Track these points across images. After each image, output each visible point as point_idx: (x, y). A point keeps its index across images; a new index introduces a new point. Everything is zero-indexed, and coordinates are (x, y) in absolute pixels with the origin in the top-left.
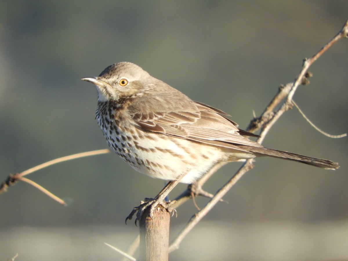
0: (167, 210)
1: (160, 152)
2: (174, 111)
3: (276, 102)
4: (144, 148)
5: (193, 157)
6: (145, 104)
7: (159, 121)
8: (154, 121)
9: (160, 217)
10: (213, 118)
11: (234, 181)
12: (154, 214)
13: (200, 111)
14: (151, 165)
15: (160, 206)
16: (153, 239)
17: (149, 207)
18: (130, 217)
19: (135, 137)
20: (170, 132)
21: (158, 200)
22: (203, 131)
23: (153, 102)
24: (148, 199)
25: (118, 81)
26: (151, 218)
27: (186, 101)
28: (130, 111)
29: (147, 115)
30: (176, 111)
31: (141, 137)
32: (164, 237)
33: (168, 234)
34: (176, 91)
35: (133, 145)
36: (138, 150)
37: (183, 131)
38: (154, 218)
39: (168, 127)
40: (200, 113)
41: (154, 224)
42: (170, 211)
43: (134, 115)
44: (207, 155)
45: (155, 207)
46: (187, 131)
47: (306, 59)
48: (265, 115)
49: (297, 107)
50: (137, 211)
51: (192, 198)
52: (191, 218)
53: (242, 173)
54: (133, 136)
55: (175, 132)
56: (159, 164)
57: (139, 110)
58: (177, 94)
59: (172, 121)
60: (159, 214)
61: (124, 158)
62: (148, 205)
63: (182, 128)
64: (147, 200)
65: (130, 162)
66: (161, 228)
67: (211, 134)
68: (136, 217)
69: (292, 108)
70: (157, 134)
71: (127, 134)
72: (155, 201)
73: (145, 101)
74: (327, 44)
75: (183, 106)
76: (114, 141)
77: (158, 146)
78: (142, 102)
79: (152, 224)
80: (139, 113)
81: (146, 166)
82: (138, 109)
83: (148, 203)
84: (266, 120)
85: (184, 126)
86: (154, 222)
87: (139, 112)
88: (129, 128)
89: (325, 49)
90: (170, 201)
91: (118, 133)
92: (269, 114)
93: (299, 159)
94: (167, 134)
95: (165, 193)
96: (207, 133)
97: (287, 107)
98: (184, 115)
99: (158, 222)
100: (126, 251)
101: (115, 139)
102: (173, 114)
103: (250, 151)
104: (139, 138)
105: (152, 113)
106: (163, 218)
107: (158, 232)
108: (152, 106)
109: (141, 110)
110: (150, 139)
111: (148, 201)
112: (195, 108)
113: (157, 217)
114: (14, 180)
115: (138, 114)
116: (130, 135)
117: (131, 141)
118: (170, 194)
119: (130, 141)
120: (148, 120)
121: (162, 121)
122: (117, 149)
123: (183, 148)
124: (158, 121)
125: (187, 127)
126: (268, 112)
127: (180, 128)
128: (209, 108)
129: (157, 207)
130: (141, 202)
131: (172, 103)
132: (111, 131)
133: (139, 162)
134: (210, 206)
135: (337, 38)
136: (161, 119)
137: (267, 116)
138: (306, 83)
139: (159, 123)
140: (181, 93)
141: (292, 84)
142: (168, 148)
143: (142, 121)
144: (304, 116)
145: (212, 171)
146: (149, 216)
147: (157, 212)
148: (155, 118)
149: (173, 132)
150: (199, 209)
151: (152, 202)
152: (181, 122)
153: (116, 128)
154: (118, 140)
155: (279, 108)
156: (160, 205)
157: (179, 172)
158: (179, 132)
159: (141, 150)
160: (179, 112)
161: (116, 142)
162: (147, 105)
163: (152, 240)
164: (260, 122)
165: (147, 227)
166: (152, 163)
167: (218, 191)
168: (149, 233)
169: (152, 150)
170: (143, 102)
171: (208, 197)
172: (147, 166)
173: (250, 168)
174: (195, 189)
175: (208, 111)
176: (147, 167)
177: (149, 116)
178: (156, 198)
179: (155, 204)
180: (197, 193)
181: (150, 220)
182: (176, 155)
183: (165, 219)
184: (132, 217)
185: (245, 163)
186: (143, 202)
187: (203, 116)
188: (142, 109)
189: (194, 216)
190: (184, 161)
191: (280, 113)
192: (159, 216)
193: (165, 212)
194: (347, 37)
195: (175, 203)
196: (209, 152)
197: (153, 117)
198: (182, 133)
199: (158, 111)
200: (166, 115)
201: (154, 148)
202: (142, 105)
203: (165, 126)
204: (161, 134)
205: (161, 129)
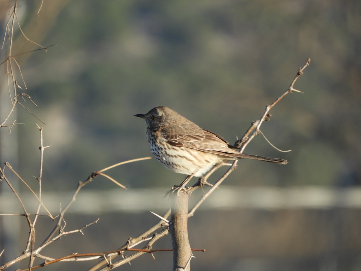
0: (187, 192)
1: (180, 158)
2: (189, 134)
3: (250, 131)
4: (170, 155)
6: (172, 129)
8: (177, 140)
10: (213, 138)
12: (179, 195)
13: (206, 135)
19: (165, 149)
20: (187, 146)
21: (182, 187)
22: (206, 146)
23: (177, 128)
24: (176, 186)
27: (197, 129)
28: (163, 133)
30: (191, 134)
31: (169, 148)
34: (192, 123)
35: (164, 153)
36: (167, 156)
37: (195, 145)
38: (179, 197)
42: (189, 193)
43: (166, 136)
44: (209, 160)
46: (197, 145)
47: (268, 105)
48: (244, 138)
49: (262, 134)
50: (169, 193)
51: (201, 186)
53: (230, 171)
57: (169, 133)
58: (192, 125)
59: (188, 140)
61: (159, 161)
62: (176, 190)
63: (194, 144)
65: (163, 163)
66: (183, 203)
67: (211, 147)
68: (169, 197)
69: (259, 134)
70: (179, 147)
71: (160, 146)
74: (280, 97)
75: (195, 132)
76: (154, 150)
77: (179, 154)
78: (170, 128)
79: (178, 200)
80: (169, 135)
81: (171, 166)
83: (176, 188)
84: (244, 141)
85: (195, 142)
88: (162, 143)
89: (279, 99)
90: (188, 187)
91: (156, 145)
93: (264, 160)
94: (185, 147)
95: (186, 183)
96: (209, 147)
97: (257, 133)
98: (195, 137)
99: (181, 200)
100: (163, 216)
101: (154, 149)
102: (188, 135)
103: (235, 157)
105: (177, 135)
106: (184, 197)
107: (181, 205)
108: (177, 131)
110: (174, 150)
112: (202, 133)
114: (96, 175)
116: (162, 147)
118: (188, 183)
119: (162, 150)
120: (174, 139)
121: (182, 140)
122: (156, 155)
123: (194, 156)
124: (180, 140)
125: (197, 143)
126: (245, 137)
127: (193, 144)
128: (211, 133)
129: (181, 191)
131: (189, 130)
132: (152, 144)
134: (211, 191)
135: (286, 93)
136: (181, 138)
137: (245, 139)
138: (268, 120)
140: (195, 124)
141: (259, 121)
142: (185, 156)
143: (170, 139)
144: (266, 139)
145: (213, 171)
146: (177, 196)
147: (181, 193)
149: (189, 146)
150: (205, 193)
151: (178, 188)
152: (193, 141)
153: (155, 142)
154: (156, 150)
155: (251, 134)
156: (183, 189)
157: (192, 171)
158: (192, 146)
160: (192, 135)
161: (155, 151)
162: (174, 130)
164: (240, 143)
166: (175, 164)
167: (216, 182)
168: (176, 206)
171: (210, 186)
172: (173, 166)
173: (235, 169)
174: (203, 181)
175: (210, 135)
178: (180, 186)
179: (180, 189)
180: (204, 184)
181: (177, 198)
182: (190, 160)
183: (186, 198)
185: (232, 166)
186: (173, 188)
187: (207, 137)
188: (170, 132)
190: (194, 164)
191: (252, 137)
192: (182, 196)
193: (186, 194)
194: (292, 92)
195: (192, 188)
196: (210, 159)
197: (177, 137)
198: (194, 146)
199: (180, 134)
200: (185, 136)
201: (177, 155)
202: (170, 129)
203: (184, 143)
204: (181, 147)
205: (181, 144)
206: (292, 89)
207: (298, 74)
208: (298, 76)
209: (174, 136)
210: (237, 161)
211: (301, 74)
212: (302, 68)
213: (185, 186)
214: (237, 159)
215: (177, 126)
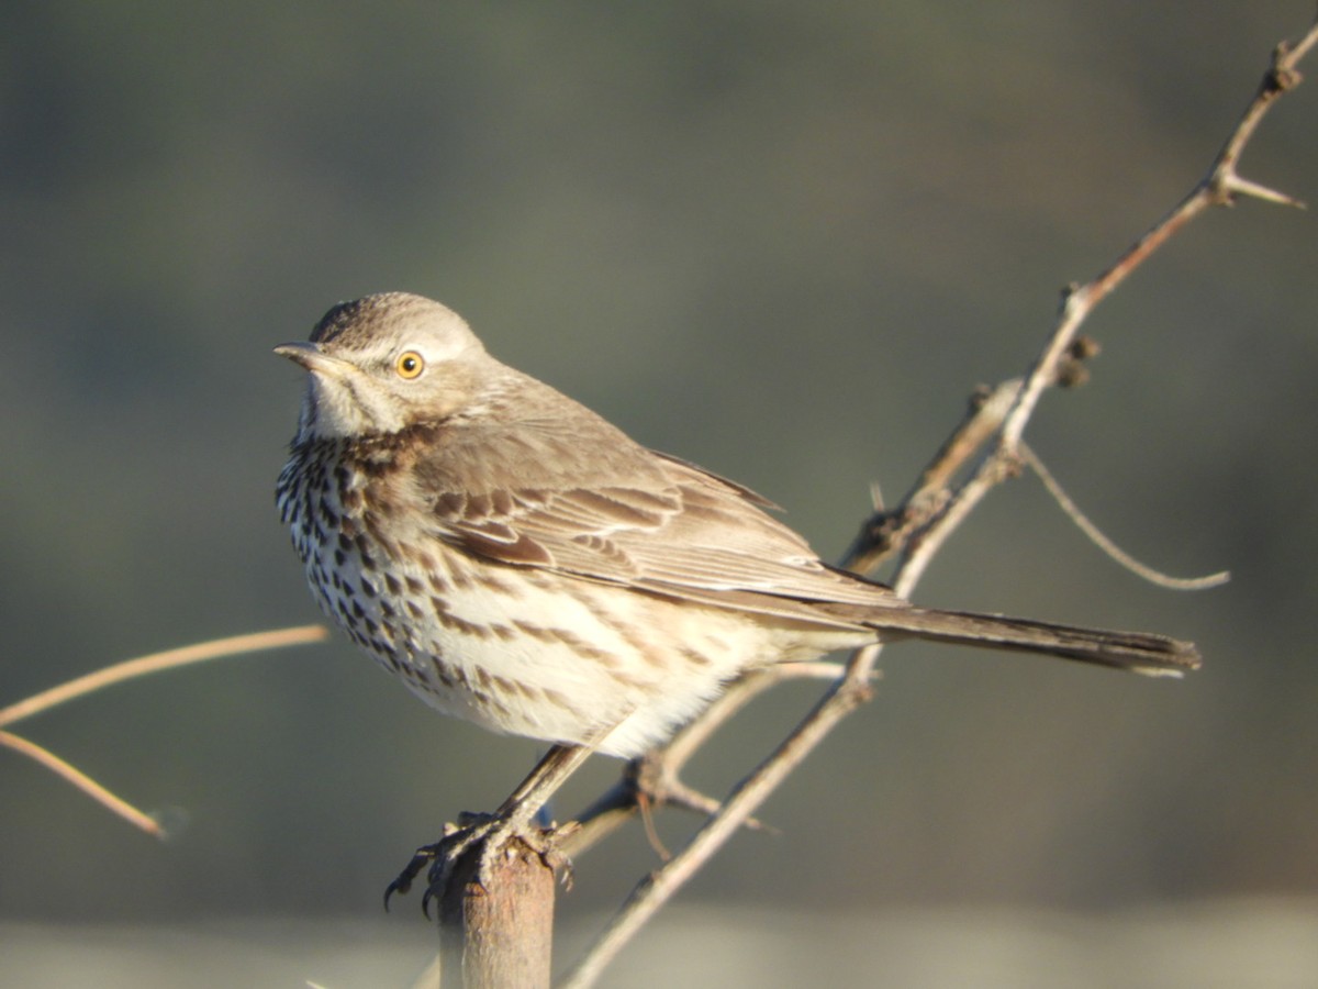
0: (542, 857)
1: (531, 639)
2: (586, 487)
3: (961, 451)
4: (469, 624)
5: (652, 658)
6: (476, 458)
7: (532, 520)
8: (513, 523)
9: (518, 885)
11: (800, 749)
12: (494, 873)
13: (680, 487)
14: (494, 686)
15: (518, 843)
16: (491, 968)
17: (477, 848)
18: (403, 883)
19: (437, 583)
20: (571, 564)
21: (510, 821)
22: (693, 558)
23: (508, 451)
24: (473, 816)
25: (394, 357)
26: (483, 888)
28: (424, 481)
29: (484, 497)
30: (594, 487)
31: (460, 581)
32: (531, 961)
33: (549, 948)
35: (429, 610)
36: (445, 629)
37: (621, 557)
38: (493, 888)
39: (563, 545)
40: (681, 494)
41: (494, 910)
42: (555, 862)
43: (435, 496)
44: (701, 648)
45: (498, 848)
46: (634, 557)
47: (1074, 285)
48: (920, 500)
49: (1041, 471)
50: (431, 862)
51: (639, 815)
52: (637, 888)
53: (830, 718)
54: (430, 578)
55: (589, 565)
56: (524, 683)
57: (458, 481)
59: (579, 521)
60: (514, 872)
62: (470, 839)
63: (617, 547)
64: (469, 820)
65: (408, 671)
66: (520, 925)
67: (723, 566)
68: (427, 886)
69: (1018, 474)
70: (523, 572)
71: (404, 570)
72: (498, 823)
73: (477, 444)
74: (1153, 229)
75: (614, 469)
77: (523, 618)
78: (464, 448)
79: (485, 910)
80: (456, 493)
81: (473, 689)
82: (451, 474)
83: (471, 831)
84: (919, 520)
85: (621, 539)
86: (495, 904)
87: (455, 487)
88: (418, 548)
89: (1147, 247)
90: (554, 825)
91: (368, 563)
92: (932, 498)
94: (560, 569)
95: (538, 793)
96: (707, 564)
97: (1003, 469)
98: (621, 500)
99: (508, 903)
102: (581, 494)
103: (864, 625)
104: (452, 585)
105: (503, 492)
106: (527, 889)
107: (508, 941)
108: (505, 466)
109: (464, 479)
110: (496, 591)
111: (470, 826)
112: (661, 476)
113: (504, 882)
115: (453, 496)
116: (417, 571)
117: (423, 595)
118: (557, 797)
119: (418, 594)
120: (489, 517)
121: (541, 523)
123: (618, 625)
124: (528, 523)
125: (635, 544)
126: (929, 489)
127: (609, 548)
129: (504, 848)
130: (444, 830)
131: (579, 455)
132: (343, 551)
133: (445, 675)
134: (707, 844)
135: (1190, 209)
136: (537, 514)
137: (928, 506)
138: (1076, 378)
139: (530, 528)
141: (1018, 384)
142: (563, 625)
143: (465, 520)
144: (1066, 504)
145: (717, 714)
146: (477, 880)
147: (505, 865)
148: (515, 512)
149: (584, 564)
150: (665, 855)
151: (488, 827)
152: (609, 527)
153: (362, 544)
155: (969, 473)
156: (516, 838)
157: (596, 715)
158: (606, 562)
159: (457, 631)
160: (603, 489)
162: (487, 464)
163: (486, 973)
164: (897, 527)
165: (469, 921)
166: (499, 680)
167: (738, 788)
168: (475, 946)
169: (502, 632)
170: (469, 449)
171: (701, 811)
172: (480, 690)
173: (858, 699)
174: (652, 780)
175: (706, 486)
176: (476, 693)
177: (492, 505)
178: (501, 813)
179: (499, 834)
180: (660, 795)
181: (479, 895)
182: (591, 653)
183: (535, 892)
184: (409, 884)
185: (840, 682)
186: (452, 829)
187: (689, 503)
188: (466, 476)
189: (647, 882)
190: (619, 677)
191: (975, 492)
192: (513, 879)
193: (538, 867)
194: (1229, 203)
195: (575, 831)
196: (711, 639)
197: (507, 505)
198: (617, 566)
199: (527, 486)
200: (556, 500)
201: (508, 624)
202: (467, 458)
203: (553, 541)
204: (536, 572)
205: (538, 554)
206: (1230, 180)
207: (1271, 83)
208: (1267, 95)
209: (490, 500)
210: (872, 651)
211: (1284, 83)
212: (1292, 47)
213: (531, 815)
214: (873, 637)
215: (511, 438)
